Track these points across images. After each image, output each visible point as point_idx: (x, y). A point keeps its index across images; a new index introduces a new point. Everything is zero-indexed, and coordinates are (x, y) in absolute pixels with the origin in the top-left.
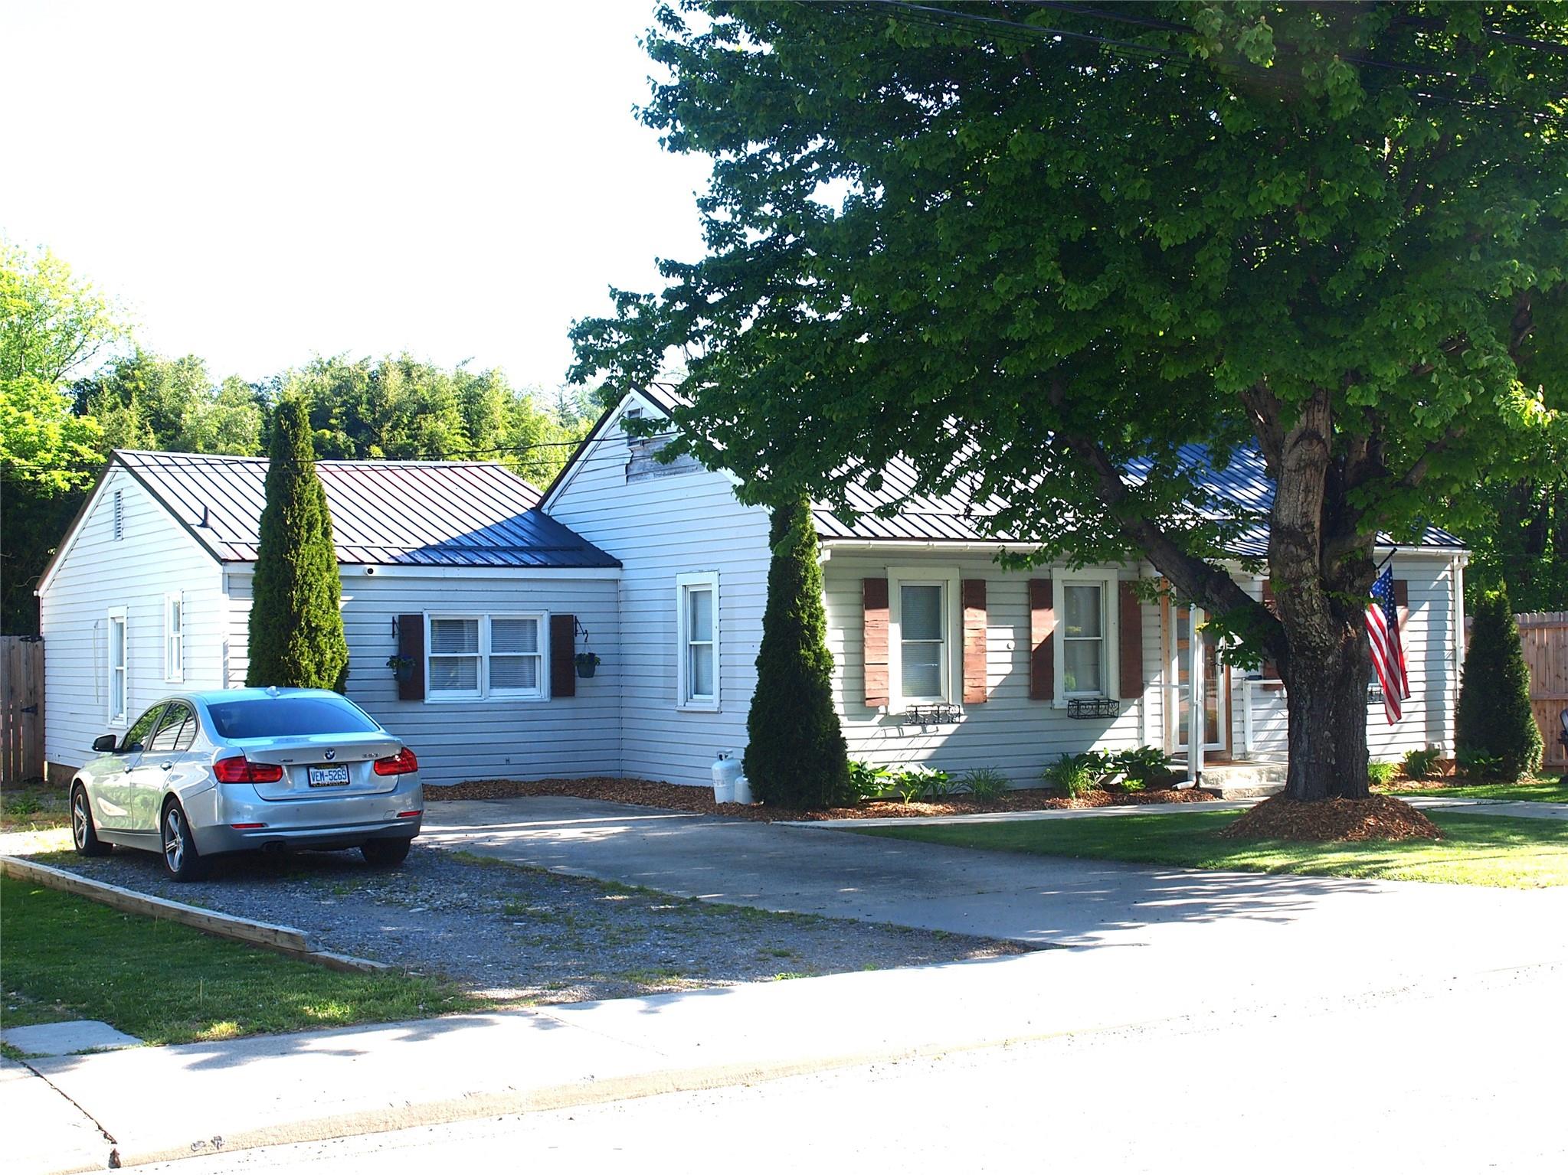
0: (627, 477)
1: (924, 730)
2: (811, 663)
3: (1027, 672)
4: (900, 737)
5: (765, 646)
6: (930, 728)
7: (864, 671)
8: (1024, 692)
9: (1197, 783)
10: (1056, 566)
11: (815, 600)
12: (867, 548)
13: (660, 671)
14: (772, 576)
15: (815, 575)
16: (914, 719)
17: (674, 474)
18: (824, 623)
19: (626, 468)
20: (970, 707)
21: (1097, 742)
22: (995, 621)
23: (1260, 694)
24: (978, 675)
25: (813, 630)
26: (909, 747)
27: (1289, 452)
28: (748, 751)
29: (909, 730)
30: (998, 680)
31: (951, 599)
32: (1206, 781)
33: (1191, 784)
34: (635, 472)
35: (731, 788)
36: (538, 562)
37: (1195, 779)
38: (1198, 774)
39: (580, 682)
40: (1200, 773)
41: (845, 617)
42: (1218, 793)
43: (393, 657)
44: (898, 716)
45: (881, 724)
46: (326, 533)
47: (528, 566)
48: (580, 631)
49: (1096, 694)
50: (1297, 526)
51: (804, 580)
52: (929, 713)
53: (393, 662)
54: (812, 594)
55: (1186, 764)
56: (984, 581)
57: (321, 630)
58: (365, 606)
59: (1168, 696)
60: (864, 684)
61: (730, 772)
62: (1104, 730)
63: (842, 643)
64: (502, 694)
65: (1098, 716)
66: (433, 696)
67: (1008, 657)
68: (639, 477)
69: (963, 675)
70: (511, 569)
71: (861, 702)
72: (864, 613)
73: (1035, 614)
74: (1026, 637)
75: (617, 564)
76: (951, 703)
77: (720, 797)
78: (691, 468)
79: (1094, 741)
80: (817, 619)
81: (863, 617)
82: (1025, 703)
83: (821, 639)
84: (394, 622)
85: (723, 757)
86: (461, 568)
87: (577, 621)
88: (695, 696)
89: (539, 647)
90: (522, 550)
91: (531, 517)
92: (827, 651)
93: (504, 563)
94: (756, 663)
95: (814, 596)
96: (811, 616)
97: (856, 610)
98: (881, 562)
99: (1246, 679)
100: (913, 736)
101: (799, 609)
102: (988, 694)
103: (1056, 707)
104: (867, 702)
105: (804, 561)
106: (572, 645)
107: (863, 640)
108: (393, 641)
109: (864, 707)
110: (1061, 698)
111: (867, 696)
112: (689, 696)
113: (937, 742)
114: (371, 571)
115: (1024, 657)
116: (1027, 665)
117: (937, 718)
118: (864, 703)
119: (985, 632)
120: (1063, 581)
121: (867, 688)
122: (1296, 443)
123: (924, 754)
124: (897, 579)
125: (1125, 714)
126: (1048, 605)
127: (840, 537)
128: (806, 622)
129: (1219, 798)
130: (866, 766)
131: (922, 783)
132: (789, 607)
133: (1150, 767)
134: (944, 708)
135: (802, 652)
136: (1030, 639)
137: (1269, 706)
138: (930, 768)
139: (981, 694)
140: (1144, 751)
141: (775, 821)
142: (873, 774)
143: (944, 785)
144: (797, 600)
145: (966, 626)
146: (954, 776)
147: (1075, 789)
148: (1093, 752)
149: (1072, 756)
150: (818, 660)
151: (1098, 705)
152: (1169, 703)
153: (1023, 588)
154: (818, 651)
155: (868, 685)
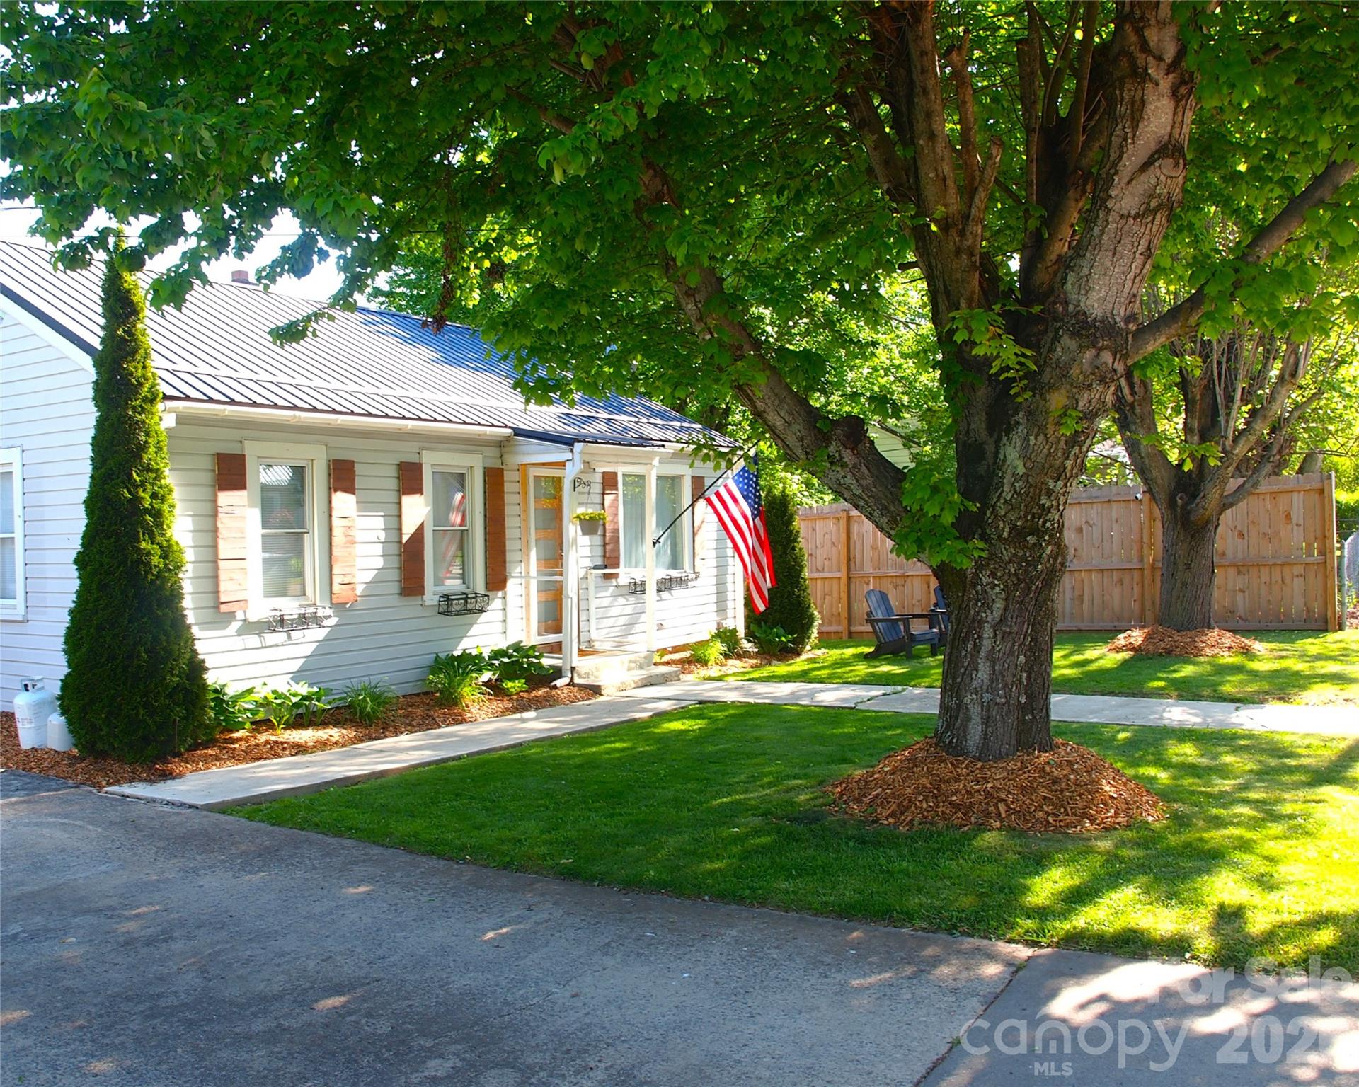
1: (289, 638)
2: (156, 560)
3: (397, 566)
4: (262, 647)
5: (89, 538)
6: (297, 634)
7: (217, 568)
8: (395, 588)
9: (572, 679)
10: (427, 449)
11: (158, 475)
12: (220, 413)
14: (97, 443)
15: (158, 442)
16: (280, 623)
18: (172, 506)
20: (339, 607)
21: (465, 639)
22: (364, 505)
23: (600, 582)
24: (347, 570)
25: (157, 515)
27: (1128, 183)
29: (271, 638)
30: (369, 576)
31: (317, 479)
32: (579, 676)
33: (565, 680)
35: (41, 727)
37: (570, 675)
38: (573, 669)
41: (196, 500)
42: (596, 690)
44: (259, 622)
45: (240, 633)
50: (1118, 319)
51: (143, 447)
52: (296, 616)
54: (156, 467)
55: (561, 658)
56: (353, 462)
59: (527, 587)
60: (217, 585)
61: (39, 708)
62: (471, 625)
63: (190, 534)
65: (470, 612)
67: (379, 549)
69: (331, 570)
71: (214, 607)
72: (216, 495)
73: (406, 500)
74: (396, 526)
76: (317, 604)
77: (26, 740)
79: (461, 638)
80: (163, 499)
81: (215, 501)
82: (395, 600)
83: (169, 527)
85: (30, 687)
92: (177, 544)
95: (158, 470)
96: (154, 496)
97: (205, 493)
98: (235, 434)
99: (591, 568)
100: (276, 645)
101: (137, 487)
102: (358, 592)
103: (427, 603)
104: (222, 606)
105: (143, 422)
107: (215, 531)
109: (219, 613)
110: (431, 595)
111: (223, 600)
113: (308, 650)
115: (394, 549)
116: (397, 558)
117: (304, 621)
118: (219, 607)
119: (354, 520)
120: (432, 465)
121: (221, 589)
122: (1145, 167)
123: (296, 665)
124: (256, 453)
125: (489, 608)
126: (418, 490)
127: (188, 398)
128: (147, 504)
129: (601, 695)
130: (227, 690)
131: (296, 705)
132: (124, 483)
133: (528, 664)
134: (312, 610)
135: (143, 545)
136: (400, 529)
137: (608, 594)
138: (302, 683)
139: (351, 592)
140: (517, 647)
141: (110, 784)
142: (235, 699)
143: (320, 705)
144: (134, 474)
145: (335, 514)
146: (328, 691)
147: (463, 697)
148: (464, 651)
149: (442, 656)
150: (165, 556)
151: (466, 599)
152: (528, 595)
153: (392, 471)
154: (165, 544)
155: (223, 586)
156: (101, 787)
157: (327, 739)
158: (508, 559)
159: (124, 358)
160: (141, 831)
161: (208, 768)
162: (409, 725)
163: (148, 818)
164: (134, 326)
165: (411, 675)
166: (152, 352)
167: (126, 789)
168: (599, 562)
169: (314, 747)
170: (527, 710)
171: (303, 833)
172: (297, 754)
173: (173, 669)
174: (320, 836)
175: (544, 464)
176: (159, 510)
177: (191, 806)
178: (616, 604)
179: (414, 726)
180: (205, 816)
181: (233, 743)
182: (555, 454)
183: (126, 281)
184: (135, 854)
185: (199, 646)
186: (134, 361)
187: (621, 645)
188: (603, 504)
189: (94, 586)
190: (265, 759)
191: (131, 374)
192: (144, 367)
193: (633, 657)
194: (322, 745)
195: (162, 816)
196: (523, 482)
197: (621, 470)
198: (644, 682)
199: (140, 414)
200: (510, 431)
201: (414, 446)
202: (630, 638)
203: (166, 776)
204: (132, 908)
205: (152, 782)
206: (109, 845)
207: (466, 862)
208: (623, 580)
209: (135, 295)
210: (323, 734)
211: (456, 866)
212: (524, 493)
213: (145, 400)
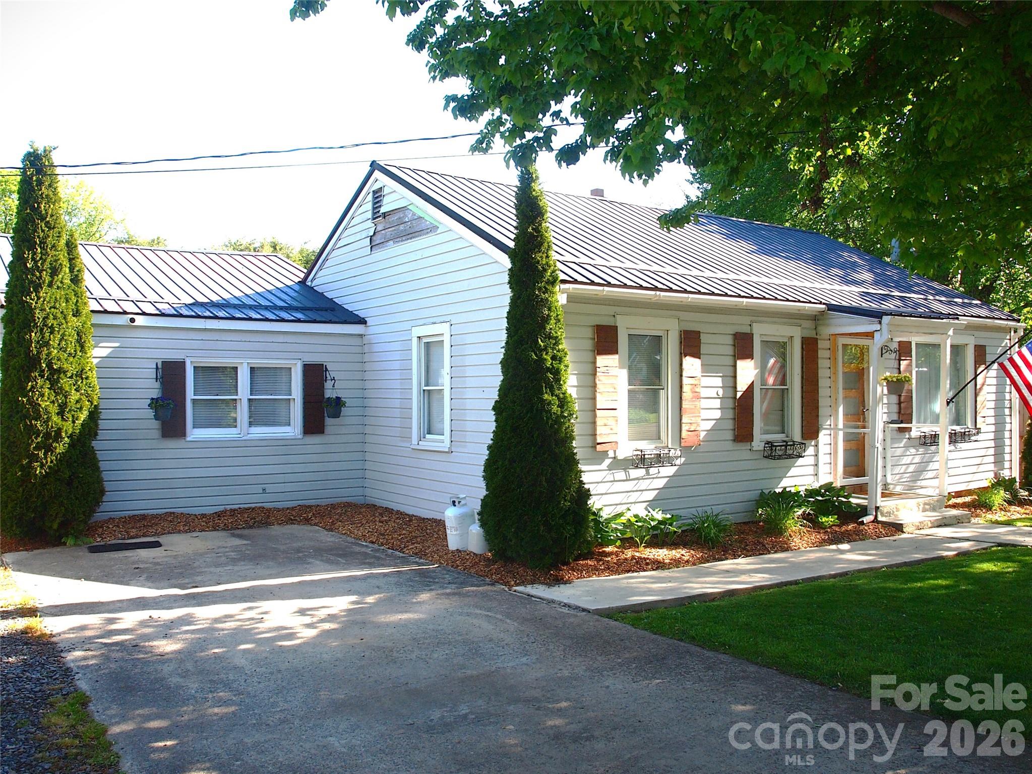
0: (371, 248)
1: (648, 473)
2: (555, 409)
3: (732, 417)
4: (627, 480)
5: (504, 390)
6: (653, 470)
7: (595, 416)
8: (729, 435)
9: (876, 517)
10: (757, 322)
11: (557, 341)
12: (600, 294)
13: (397, 413)
14: (511, 317)
15: (557, 315)
16: (641, 461)
17: (411, 239)
18: (567, 366)
19: (371, 239)
20: (686, 450)
21: (785, 479)
22: (707, 369)
23: (896, 435)
24: (693, 420)
25: (557, 373)
26: (635, 489)
28: (485, 502)
29: (634, 473)
30: (709, 425)
31: (672, 346)
32: (882, 515)
33: (871, 518)
34: (378, 242)
35: (464, 535)
36: (293, 318)
37: (874, 513)
38: (877, 508)
39: (329, 421)
40: (878, 507)
41: (581, 362)
42: (898, 528)
43: (152, 399)
44: (625, 460)
45: (610, 468)
46: (76, 280)
47: (283, 320)
48: (329, 378)
49: (781, 437)
51: (546, 319)
52: (654, 456)
53: (154, 404)
54: (555, 335)
55: (866, 499)
56: (700, 332)
57: (65, 372)
58: (129, 353)
59: (836, 438)
60: (595, 430)
61: (463, 520)
62: (789, 468)
63: (575, 389)
64: (259, 432)
65: (790, 457)
66: (195, 434)
67: (717, 403)
68: (381, 245)
69: (681, 420)
70: (268, 323)
71: (592, 447)
72: (596, 358)
73: (740, 363)
74: (731, 385)
75: (362, 321)
76: (670, 446)
77: (454, 541)
78: (425, 231)
79: (782, 478)
80: (560, 360)
81: (595, 362)
82: (730, 445)
83: (564, 382)
84: (157, 368)
85: (457, 503)
86: (220, 321)
87: (327, 370)
88: (428, 436)
89: (293, 392)
90: (281, 308)
91: (297, 288)
93: (261, 317)
94: (494, 409)
95: (557, 337)
96: (554, 358)
97: (588, 356)
98: (611, 310)
99: (889, 423)
100: (638, 479)
101: (541, 350)
102: (701, 438)
103: (755, 449)
104: (598, 446)
105: (547, 300)
106: (322, 388)
107: (594, 386)
108: (157, 385)
109: (597, 453)
110: (758, 442)
111: (599, 441)
112: (422, 436)
113: (661, 483)
114: (133, 320)
115: (730, 403)
116: (732, 411)
117: (660, 460)
118: (595, 447)
119: (700, 380)
120: (761, 335)
121: (598, 432)
123: (651, 495)
124: (626, 326)
125: (806, 454)
126: (750, 356)
127: (575, 282)
128: (548, 364)
129: (903, 532)
130: (602, 513)
131: (654, 528)
132: (531, 347)
133: (838, 503)
134: (666, 451)
135: (546, 396)
136: (735, 387)
137: (902, 445)
138: (657, 510)
139: (695, 438)
140: (829, 487)
141: (517, 585)
142: (608, 521)
143: (672, 529)
144: (539, 340)
145: (684, 374)
146: (679, 517)
147: (786, 529)
148: (785, 488)
149: (766, 492)
150: (561, 406)
151: (786, 446)
152: (836, 444)
153: (729, 340)
154: (561, 396)
155: (599, 430)
156: (510, 587)
157: (680, 558)
158: (820, 414)
159: (532, 250)
160: (548, 628)
161: (590, 577)
162: (744, 549)
163: (551, 617)
164: (540, 225)
165: (739, 507)
166: (553, 245)
167: (529, 589)
168: (895, 417)
169: (670, 564)
170: (842, 543)
171: (682, 644)
172: (657, 569)
173: (566, 496)
174: (698, 649)
175: (850, 334)
176: (558, 369)
177: (584, 610)
178: (908, 453)
179: (748, 551)
180: (598, 620)
181: (606, 556)
182: (864, 325)
183: (534, 190)
184: (548, 650)
185: (585, 478)
186: (540, 252)
187: (911, 488)
188: (899, 369)
189: (509, 428)
190: (633, 572)
191: (538, 262)
192: (547, 257)
193: (926, 500)
194: (676, 563)
195: (564, 616)
196: (833, 350)
197: (915, 340)
198: (939, 523)
199: (544, 294)
200: (824, 306)
201: (747, 320)
202: (919, 483)
203: (559, 581)
204: (554, 702)
205: (549, 585)
206: (525, 639)
207: (839, 689)
208: (915, 433)
209: (541, 201)
210: (676, 553)
211: (830, 693)
212: (833, 358)
213: (548, 282)
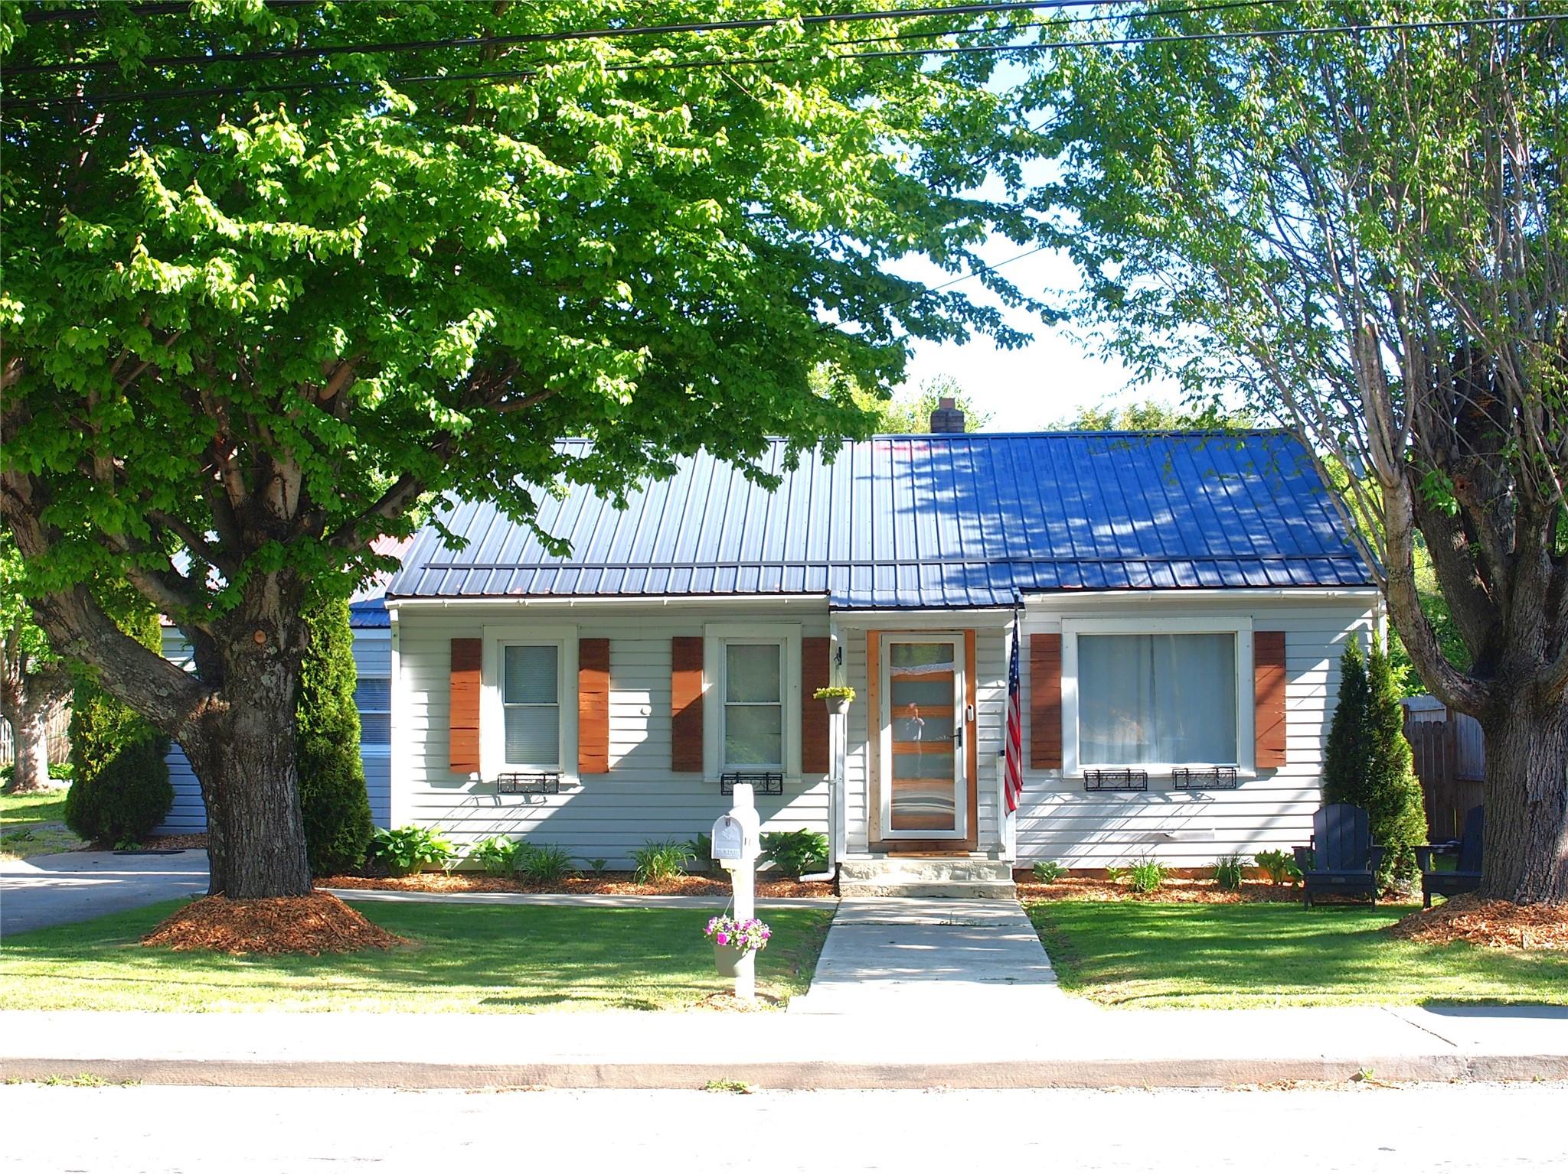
1: (528, 801)
3: (670, 740)
4: (496, 807)
6: (535, 798)
7: (449, 735)
8: (665, 763)
9: (837, 876)
16: (515, 788)
20: (588, 777)
22: (623, 684)
24: (597, 743)
26: (508, 818)
30: (626, 749)
31: (568, 658)
37: (833, 871)
38: (838, 865)
44: (493, 784)
45: (472, 792)
52: (533, 782)
56: (608, 640)
59: (875, 772)
60: (448, 749)
63: (425, 707)
67: (643, 723)
69: (578, 742)
71: (447, 769)
72: (450, 675)
73: (681, 675)
74: (665, 701)
76: (564, 772)
81: (449, 679)
82: (667, 775)
97: (442, 672)
98: (476, 622)
100: (515, 806)
102: (612, 765)
103: (704, 780)
104: (453, 767)
107: (450, 703)
109: (449, 773)
110: (715, 772)
111: (452, 762)
113: (545, 814)
116: (669, 733)
117: (544, 788)
119: (608, 695)
120: (722, 639)
121: (452, 753)
123: (530, 827)
124: (494, 639)
126: (697, 667)
127: (412, 595)
136: (670, 704)
137: (1039, 788)
139: (604, 763)
145: (584, 689)
152: (876, 780)
155: (454, 751)
175: (911, 631)
196: (871, 652)
200: (824, 596)
201: (695, 621)
208: (1071, 772)
212: (872, 664)
